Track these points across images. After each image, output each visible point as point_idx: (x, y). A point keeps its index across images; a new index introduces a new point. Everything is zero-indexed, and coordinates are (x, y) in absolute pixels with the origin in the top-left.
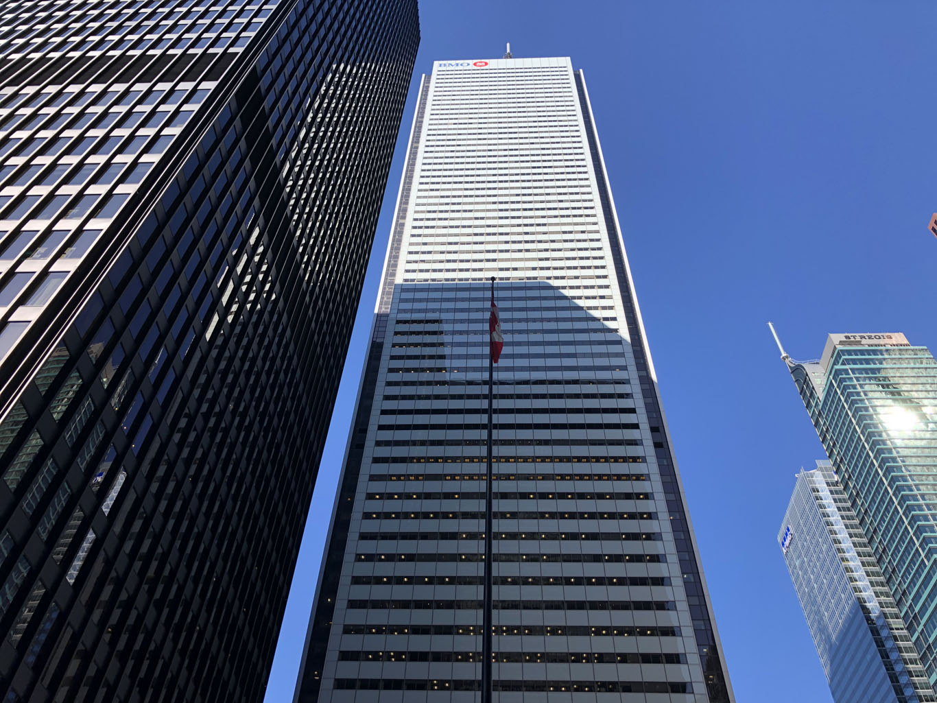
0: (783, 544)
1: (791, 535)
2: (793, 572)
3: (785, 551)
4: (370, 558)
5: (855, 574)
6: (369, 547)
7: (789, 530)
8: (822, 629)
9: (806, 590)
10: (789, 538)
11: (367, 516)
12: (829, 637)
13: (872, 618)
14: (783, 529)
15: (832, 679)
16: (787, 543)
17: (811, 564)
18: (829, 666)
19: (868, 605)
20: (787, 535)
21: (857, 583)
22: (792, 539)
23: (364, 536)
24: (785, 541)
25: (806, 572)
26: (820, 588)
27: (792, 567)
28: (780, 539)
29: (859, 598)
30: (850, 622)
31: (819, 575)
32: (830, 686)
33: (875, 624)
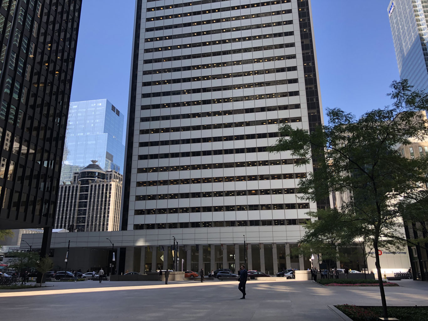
0: (389, 12)
1: (394, 6)
2: (392, 26)
3: (390, 15)
4: (152, 40)
5: (421, 22)
6: (151, 35)
7: (393, 4)
8: (402, 51)
9: (397, 34)
10: (393, 8)
11: (148, 20)
12: (404, 54)
13: (425, 43)
14: (391, 4)
15: (401, 74)
16: (391, 11)
17: (401, 20)
18: (401, 68)
19: (424, 37)
20: (392, 7)
21: (421, 27)
22: (394, 8)
23: (148, 30)
24: (391, 10)
25: (398, 25)
26: (403, 32)
27: (392, 23)
28: (388, 10)
29: (420, 34)
30: (414, 46)
31: (404, 26)
32: (400, 77)
33: (426, 46)
